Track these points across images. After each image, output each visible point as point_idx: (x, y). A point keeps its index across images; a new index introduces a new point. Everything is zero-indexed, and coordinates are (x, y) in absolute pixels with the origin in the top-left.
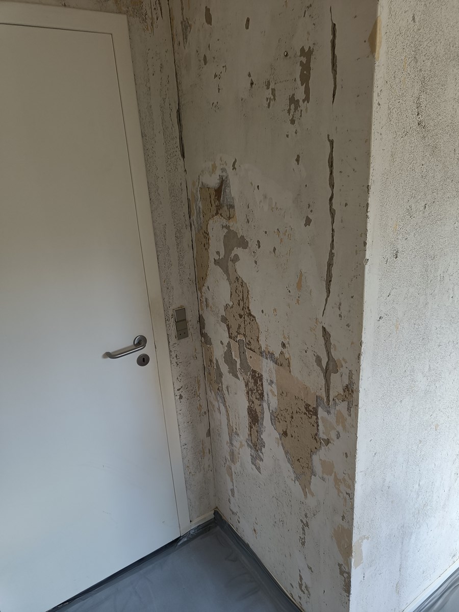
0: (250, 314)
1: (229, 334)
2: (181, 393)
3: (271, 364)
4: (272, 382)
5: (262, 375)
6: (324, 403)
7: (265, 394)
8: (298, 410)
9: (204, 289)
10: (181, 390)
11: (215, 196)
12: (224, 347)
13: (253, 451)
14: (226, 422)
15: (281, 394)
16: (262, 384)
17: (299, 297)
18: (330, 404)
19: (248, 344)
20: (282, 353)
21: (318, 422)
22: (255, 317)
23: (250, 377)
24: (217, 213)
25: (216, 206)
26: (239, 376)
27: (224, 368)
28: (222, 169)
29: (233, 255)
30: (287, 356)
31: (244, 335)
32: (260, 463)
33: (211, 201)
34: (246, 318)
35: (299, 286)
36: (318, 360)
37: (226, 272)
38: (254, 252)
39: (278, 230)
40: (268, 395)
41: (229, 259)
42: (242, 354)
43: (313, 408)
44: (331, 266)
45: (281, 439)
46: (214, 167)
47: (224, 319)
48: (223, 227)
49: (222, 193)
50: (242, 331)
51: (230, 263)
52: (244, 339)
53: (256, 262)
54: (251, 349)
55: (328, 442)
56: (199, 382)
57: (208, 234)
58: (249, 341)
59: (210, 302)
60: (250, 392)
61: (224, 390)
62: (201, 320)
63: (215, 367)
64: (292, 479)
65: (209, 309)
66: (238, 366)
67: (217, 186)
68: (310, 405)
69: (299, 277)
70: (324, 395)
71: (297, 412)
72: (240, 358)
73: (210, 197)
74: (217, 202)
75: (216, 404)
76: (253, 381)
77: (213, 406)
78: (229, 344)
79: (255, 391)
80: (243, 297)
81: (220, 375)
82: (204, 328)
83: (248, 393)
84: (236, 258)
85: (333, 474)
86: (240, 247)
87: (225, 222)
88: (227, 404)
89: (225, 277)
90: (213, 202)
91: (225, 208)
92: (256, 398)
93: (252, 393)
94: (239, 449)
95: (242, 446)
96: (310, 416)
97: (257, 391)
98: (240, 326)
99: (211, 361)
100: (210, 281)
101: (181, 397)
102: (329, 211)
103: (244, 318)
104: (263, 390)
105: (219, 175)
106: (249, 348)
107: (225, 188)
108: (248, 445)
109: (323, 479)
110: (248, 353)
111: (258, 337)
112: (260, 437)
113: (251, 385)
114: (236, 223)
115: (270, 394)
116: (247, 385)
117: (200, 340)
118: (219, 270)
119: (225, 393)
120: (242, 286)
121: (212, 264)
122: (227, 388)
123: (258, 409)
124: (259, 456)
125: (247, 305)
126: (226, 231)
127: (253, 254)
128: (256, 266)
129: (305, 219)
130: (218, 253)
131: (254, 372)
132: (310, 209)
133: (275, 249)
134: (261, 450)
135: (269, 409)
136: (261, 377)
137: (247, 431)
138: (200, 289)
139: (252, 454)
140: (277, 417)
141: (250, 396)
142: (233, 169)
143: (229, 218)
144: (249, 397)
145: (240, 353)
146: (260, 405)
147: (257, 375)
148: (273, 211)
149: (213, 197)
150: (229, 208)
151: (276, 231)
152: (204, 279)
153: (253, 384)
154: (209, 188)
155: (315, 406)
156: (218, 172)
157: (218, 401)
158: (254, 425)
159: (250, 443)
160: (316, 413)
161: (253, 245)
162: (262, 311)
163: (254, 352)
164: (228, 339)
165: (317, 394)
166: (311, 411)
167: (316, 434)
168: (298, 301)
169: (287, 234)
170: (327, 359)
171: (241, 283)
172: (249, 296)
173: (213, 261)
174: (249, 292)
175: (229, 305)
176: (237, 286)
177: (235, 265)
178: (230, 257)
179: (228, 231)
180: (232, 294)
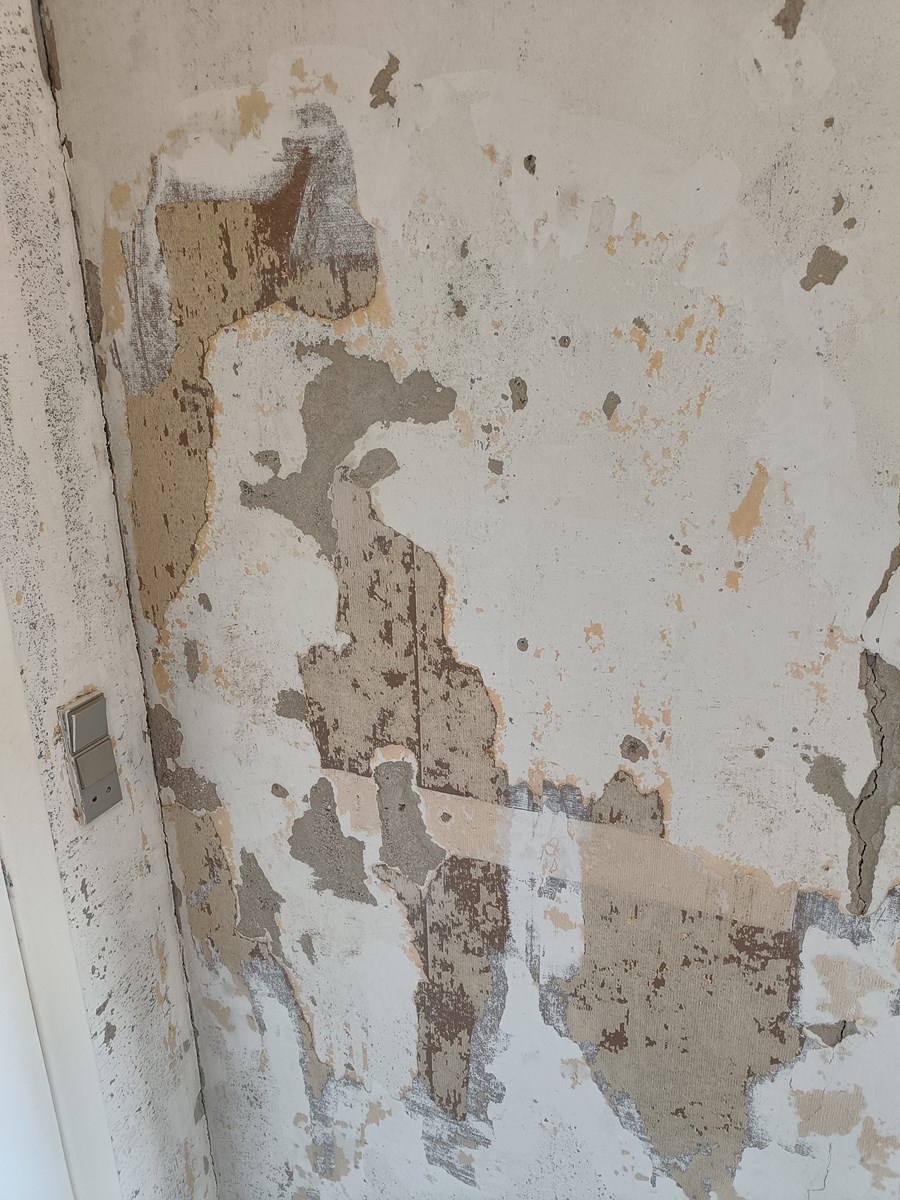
0: (449, 664)
1: (323, 752)
2: (109, 1019)
3: (555, 824)
4: (557, 884)
5: (502, 871)
6: (835, 909)
7: (517, 931)
8: (693, 955)
10: (108, 1009)
11: (259, 230)
12: (291, 806)
13: (438, 1122)
14: (296, 1051)
15: (605, 911)
16: (503, 901)
17: (739, 564)
18: (872, 909)
19: (432, 773)
20: (620, 777)
21: (797, 977)
22: (475, 672)
23: (439, 885)
24: (266, 300)
25: (264, 271)
26: (373, 886)
27: (290, 877)
28: (303, 111)
29: (357, 455)
30: (648, 782)
31: (413, 745)
32: (477, 1154)
33: (227, 256)
34: (427, 680)
35: (745, 520)
36: (827, 774)
37: (318, 523)
38: (487, 429)
39: (639, 322)
40: (530, 929)
41: (337, 474)
42: (398, 814)
43: (779, 936)
45: (590, 1060)
46: (253, 111)
47: (292, 705)
48: (301, 350)
49: (303, 213)
50: (401, 728)
51: (341, 489)
52: (411, 758)
53: (496, 466)
54: (448, 789)
55: (839, 1032)
57: (207, 392)
58: (438, 763)
59: (215, 652)
60: (433, 939)
61: (287, 951)
62: (162, 731)
63: (238, 880)
64: (639, 1177)
65: (206, 679)
66: (371, 856)
67: (268, 188)
68: (761, 930)
69: (745, 489)
70: (840, 886)
71: (687, 962)
72: (384, 828)
73: (226, 238)
74: (268, 256)
75: (241, 1005)
76: (453, 895)
77: (224, 1014)
78: (321, 794)
79: (465, 927)
80: (412, 609)
81: (264, 901)
82: (175, 752)
83: (421, 941)
84: (382, 464)
85: (857, 1131)
86: (403, 419)
87: (313, 329)
88: (303, 998)
89: (310, 545)
90: (240, 258)
91: (321, 272)
92: (466, 950)
93: (443, 937)
94: (362, 1129)
95: (376, 1113)
96: (757, 964)
97: (474, 925)
98: (386, 716)
99: (214, 863)
100: (213, 572)
101: (110, 1031)
103: (415, 683)
104: (506, 918)
105: (286, 141)
106: (435, 788)
107: (320, 192)
108: (413, 1107)
109: (801, 1150)
110: (430, 806)
111: (491, 741)
112: (480, 1071)
113: (444, 905)
114: (387, 323)
115: (544, 927)
116: (416, 914)
117: (154, 797)
118: (271, 524)
119: (292, 959)
120: (408, 567)
121: (225, 503)
122: (307, 943)
123: (474, 986)
124: (469, 1131)
125: (433, 632)
126: (317, 364)
127: (482, 436)
128: (494, 481)
129: (808, 259)
130: (268, 458)
131: (462, 864)
132: (845, 214)
133: (611, 403)
134: (480, 1112)
135: (535, 975)
136: (497, 878)
137: (410, 1063)
138: (154, 614)
139: (433, 1132)
140: (574, 995)
141: (433, 950)
142: (374, 104)
143: (345, 310)
144: (425, 953)
145: (383, 811)
146: (487, 970)
147: (477, 873)
149: (241, 237)
150: (345, 271)
151: (627, 327)
152: (178, 570)
153: (450, 907)
154: (216, 203)
155: (788, 926)
156: (278, 128)
157: (251, 995)
158: (451, 1038)
159: (424, 1100)
160: (788, 947)
161: (482, 401)
162: (523, 644)
163: (468, 794)
164: (319, 773)
165: (804, 887)
166: (765, 946)
167: (782, 1017)
168: (732, 581)
169: (691, 333)
170: (874, 763)
171: (405, 555)
172: (447, 599)
173: (238, 491)
174: (449, 586)
175: (327, 648)
176: (377, 572)
177: (368, 493)
178: (343, 464)
179: (331, 363)
180: (346, 605)
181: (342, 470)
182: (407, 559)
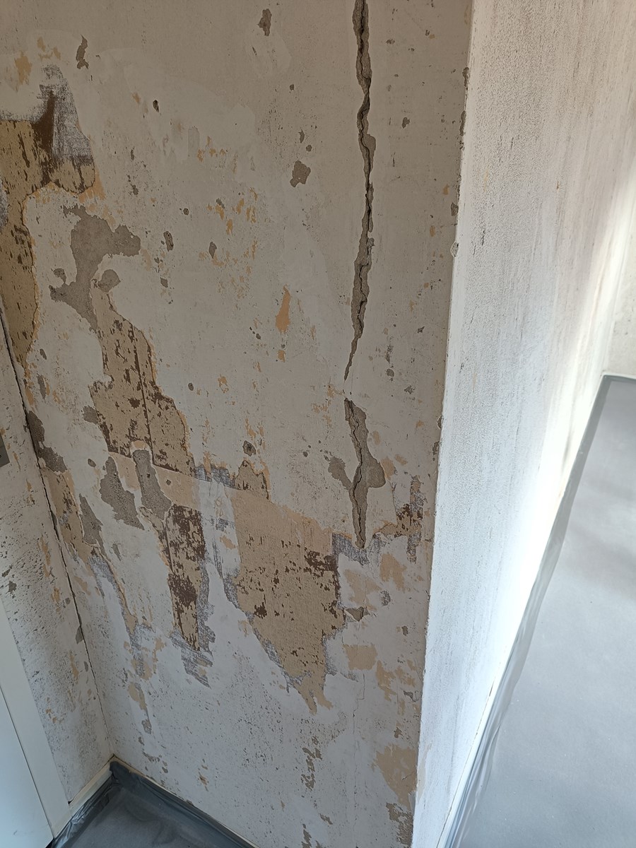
0: (158, 396)
1: (108, 443)
2: (11, 579)
3: (220, 489)
4: (224, 523)
5: (198, 514)
6: (350, 545)
7: (209, 547)
8: (290, 566)
9: (31, 358)
10: (10, 574)
11: (36, 139)
12: (98, 472)
13: (188, 651)
14: (119, 608)
15: (248, 542)
16: (200, 531)
17: (283, 346)
18: (366, 546)
19: (159, 457)
20: (245, 464)
21: (338, 582)
22: (171, 402)
23: (170, 519)
24: (46, 181)
25: (42, 164)
26: (142, 520)
27: (103, 511)
28: (47, 69)
29: (99, 273)
30: (258, 468)
31: (148, 441)
32: (207, 669)
33: (24, 154)
34: (149, 404)
35: (283, 321)
36: (337, 467)
37: (87, 311)
38: (157, 260)
39: (219, 202)
40: (215, 547)
41: (92, 283)
42: (146, 478)
43: (327, 558)
44: (364, 269)
45: (251, 622)
46: (23, 66)
47: (92, 415)
48: (66, 211)
49: (55, 130)
50: (141, 432)
51: (95, 293)
52: (148, 449)
53: (164, 283)
54: (167, 466)
55: (361, 613)
56: (45, 547)
57: (26, 233)
58: (161, 452)
59: (51, 382)
60: (172, 550)
61: (107, 552)
62: (32, 425)
63: (80, 512)
64: (281, 687)
65: (50, 397)
66: (138, 502)
67: (37, 114)
68: (318, 554)
69: (280, 303)
70: (352, 532)
71: (287, 570)
72: (141, 486)
73: (22, 143)
74: (43, 155)
75: (91, 581)
76: (178, 527)
77: (85, 585)
78: (110, 465)
79: (185, 545)
80: (137, 362)
81: (95, 525)
82: (42, 439)
83: (167, 551)
84: (111, 280)
85: (375, 667)
86: (118, 253)
87: (71, 200)
88: (118, 578)
89: (86, 324)
90: (30, 155)
91: (68, 165)
92: (188, 558)
93: (176, 550)
94: (154, 653)
95: (160, 645)
96: (318, 573)
97: (189, 544)
98: (134, 424)
99: (68, 502)
100: (44, 338)
101: (12, 587)
102: (357, 142)
103: (144, 406)
104: (203, 540)
105: (41, 86)
106: (161, 466)
107: (61, 118)
108: (176, 642)
109: (353, 677)
110: (160, 475)
111: (184, 440)
112: (203, 625)
113: (174, 533)
114: (103, 197)
115: (221, 546)
116: (163, 536)
117: (35, 463)
118: (64, 309)
119: (110, 558)
120: (132, 338)
121: (45, 300)
122: (115, 548)
123: (194, 579)
124: (203, 657)
125: (148, 378)
126: (76, 219)
127: (155, 264)
128: (165, 291)
129: (292, 169)
130: (59, 273)
131: (179, 509)
132: (306, 143)
133: (213, 248)
134: (206, 647)
135: (220, 573)
136: (196, 518)
137: (171, 619)
138: (21, 359)
139: (186, 656)
140: (240, 585)
141: (172, 556)
142: (79, 67)
143: (82, 188)
144: (169, 558)
145: (140, 477)
146: (198, 569)
147: (187, 515)
148: (201, 159)
149: (29, 142)
150: (79, 165)
151: (214, 204)
152: (28, 335)
153: (177, 533)
154: (15, 122)
155: (330, 553)
156: (37, 79)
157: (95, 575)
158: (187, 605)
159: (180, 638)
160: (332, 565)
161: (152, 243)
162: (191, 386)
163: (177, 470)
164: (108, 454)
165: (335, 531)
166: (321, 563)
167: (334, 603)
168: (281, 355)
169: (244, 209)
170: (358, 463)
171: (129, 331)
172: (152, 358)
173: (49, 291)
174: (152, 351)
175: (101, 383)
176: (118, 341)
177: (108, 295)
178: (94, 278)
179: (80, 219)
180: (107, 360)
181: (94, 281)
182: (131, 334)
